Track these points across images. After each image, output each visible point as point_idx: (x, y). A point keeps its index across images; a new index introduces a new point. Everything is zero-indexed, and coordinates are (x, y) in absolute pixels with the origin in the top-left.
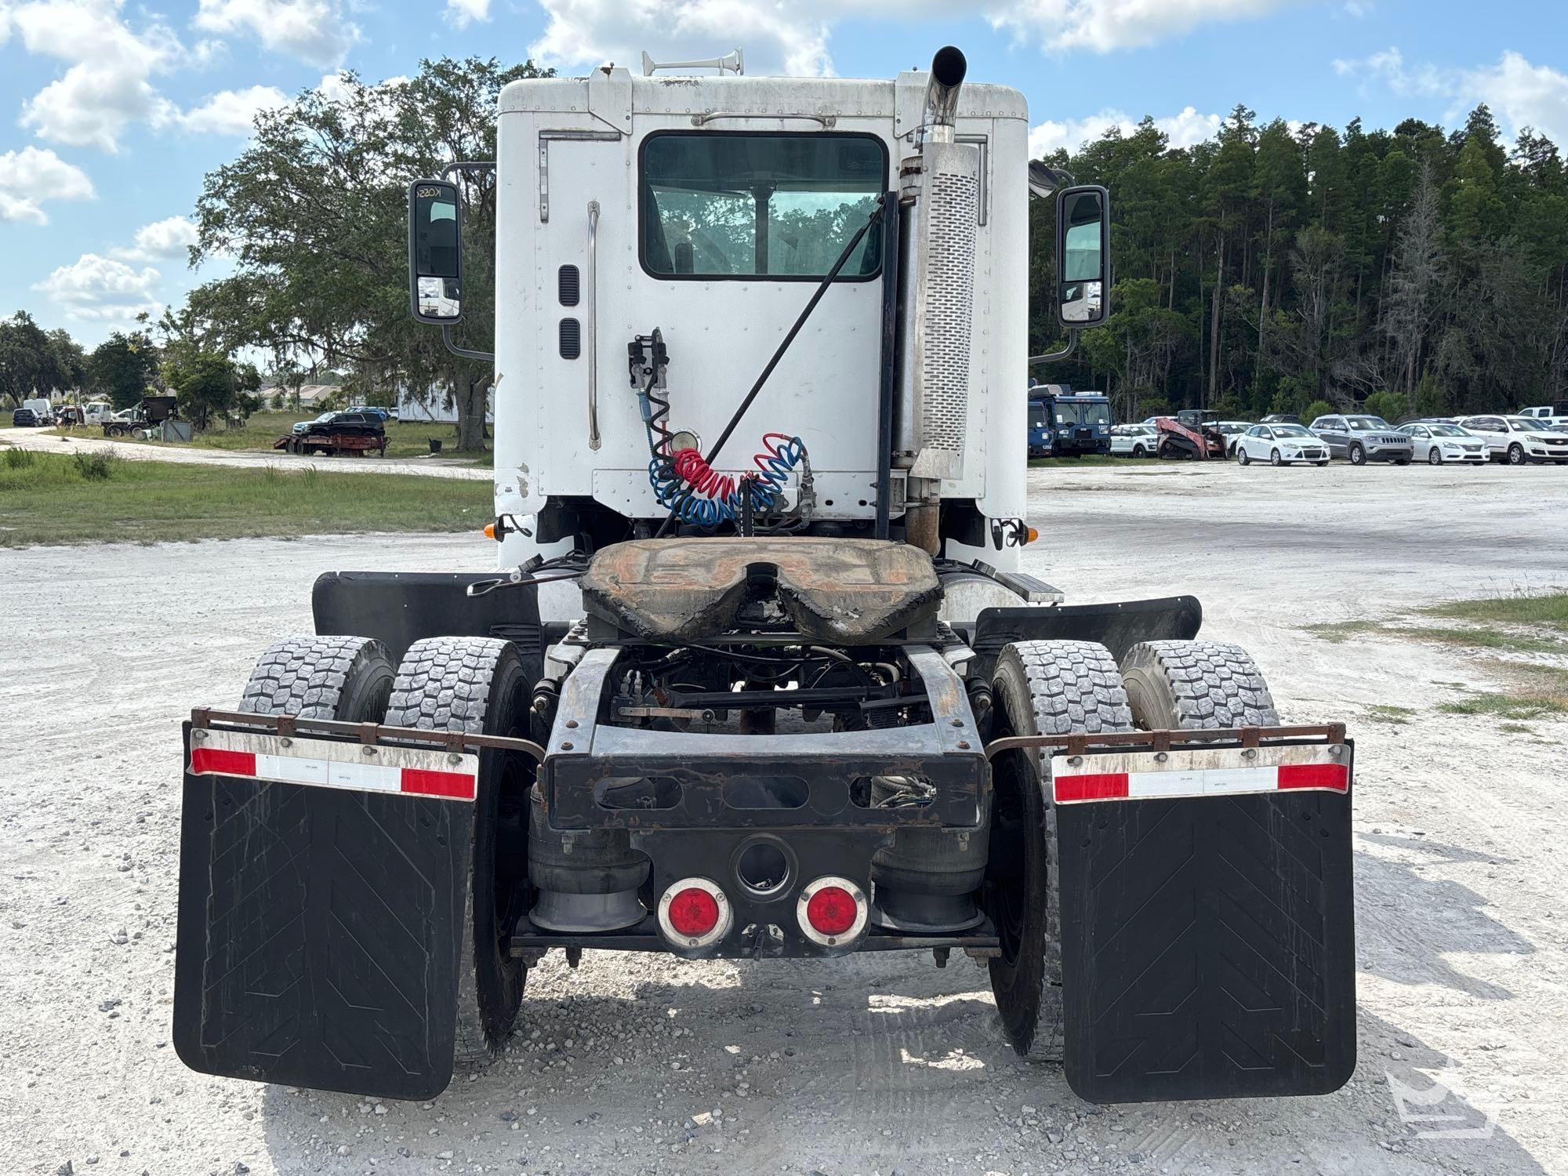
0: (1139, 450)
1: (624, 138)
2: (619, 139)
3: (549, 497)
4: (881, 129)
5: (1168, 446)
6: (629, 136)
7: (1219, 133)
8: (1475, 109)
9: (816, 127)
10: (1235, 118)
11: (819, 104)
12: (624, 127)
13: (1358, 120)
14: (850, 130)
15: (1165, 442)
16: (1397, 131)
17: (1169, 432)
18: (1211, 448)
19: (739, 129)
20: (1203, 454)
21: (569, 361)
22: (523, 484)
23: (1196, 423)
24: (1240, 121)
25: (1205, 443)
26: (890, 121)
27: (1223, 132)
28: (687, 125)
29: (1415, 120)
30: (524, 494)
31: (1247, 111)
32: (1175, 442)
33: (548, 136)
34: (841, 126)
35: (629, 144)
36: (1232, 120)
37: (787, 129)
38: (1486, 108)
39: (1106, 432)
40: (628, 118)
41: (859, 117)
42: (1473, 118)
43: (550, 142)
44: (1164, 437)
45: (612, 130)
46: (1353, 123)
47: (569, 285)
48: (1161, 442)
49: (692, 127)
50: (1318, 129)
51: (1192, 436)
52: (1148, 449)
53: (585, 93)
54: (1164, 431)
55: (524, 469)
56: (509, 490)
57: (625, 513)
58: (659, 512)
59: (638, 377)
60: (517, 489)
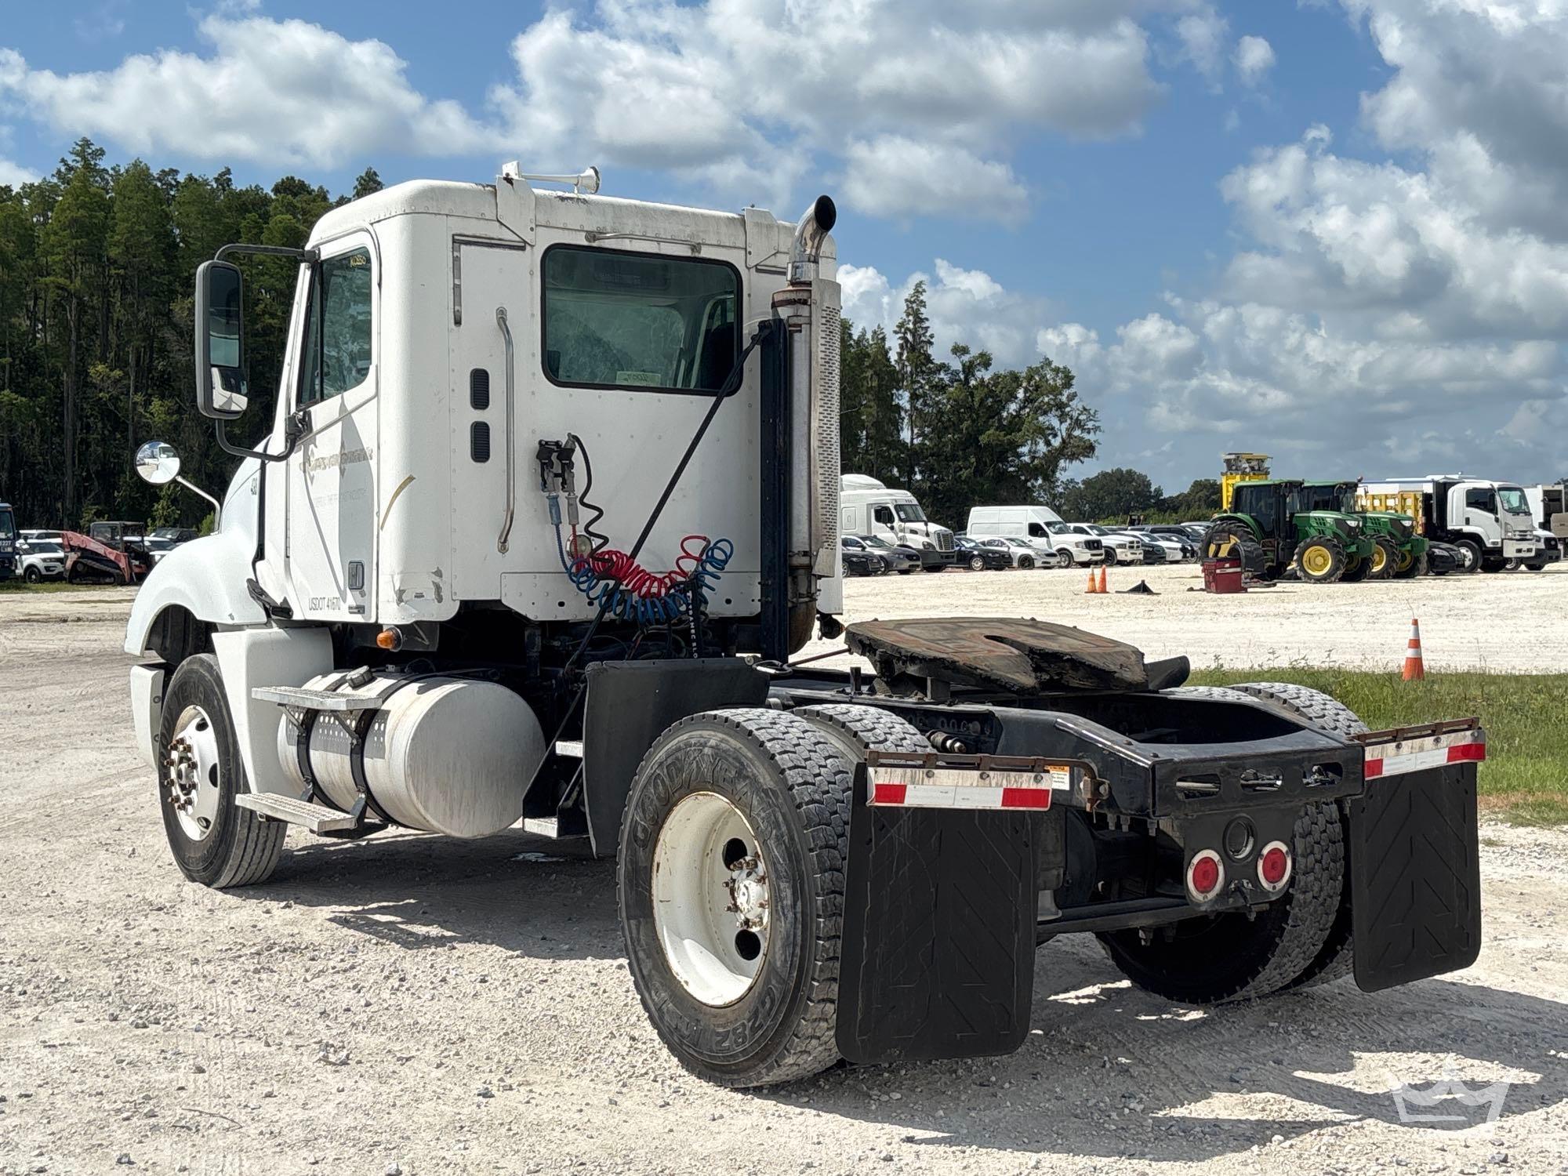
0: (33, 572)
1: (528, 248)
2: (523, 248)
3: (462, 602)
4: (736, 258)
5: (80, 568)
6: (532, 246)
7: (59, 171)
8: (363, 175)
9: (684, 251)
10: (78, 155)
11: (688, 231)
12: (528, 237)
13: (228, 171)
14: (713, 257)
15: (75, 563)
16: (276, 190)
17: (80, 549)
18: (137, 570)
19: (623, 248)
20: (127, 578)
21: (479, 464)
22: (438, 588)
23: (113, 538)
24: (84, 159)
25: (130, 564)
26: (743, 252)
27: (63, 169)
28: (581, 240)
29: (296, 178)
30: (440, 599)
31: (93, 148)
32: (90, 562)
33: (458, 241)
34: (706, 253)
35: (532, 253)
36: (74, 157)
37: (663, 252)
38: (375, 174)
39: (10, 550)
40: (532, 229)
41: (719, 246)
42: (361, 184)
43: (463, 247)
44: (73, 557)
45: (518, 239)
46: (221, 175)
47: (480, 389)
48: (69, 564)
49: (585, 243)
50: (181, 178)
51: (112, 555)
52: (44, 572)
53: (493, 201)
54: (73, 549)
55: (439, 573)
56: (420, 596)
57: (531, 617)
58: (562, 615)
59: (549, 481)
60: (431, 594)
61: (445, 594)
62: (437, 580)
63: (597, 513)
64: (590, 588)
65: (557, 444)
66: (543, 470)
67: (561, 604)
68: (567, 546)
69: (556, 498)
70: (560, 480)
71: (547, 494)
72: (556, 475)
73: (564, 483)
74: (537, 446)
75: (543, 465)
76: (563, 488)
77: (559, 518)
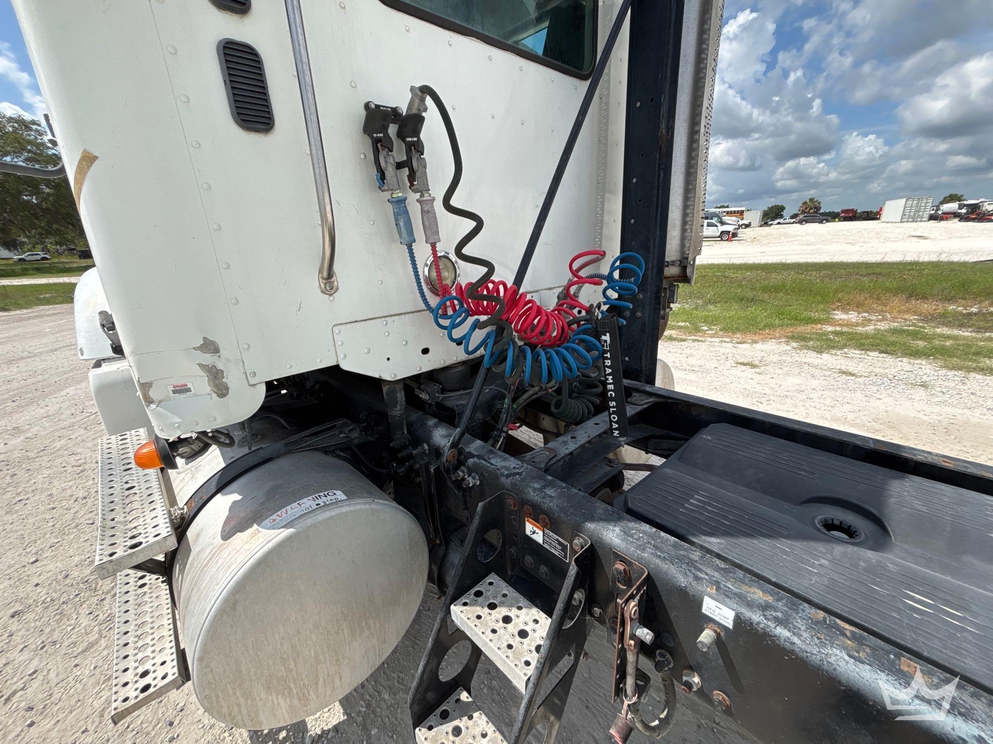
22: (214, 372)
30: (223, 389)
55: (209, 346)
56: (182, 390)
57: (387, 377)
58: (426, 364)
59: (390, 171)
60: (201, 385)
61: (233, 379)
62: (208, 359)
63: (471, 224)
64: (454, 326)
65: (395, 111)
66: (376, 152)
67: (425, 351)
68: (423, 271)
69: (402, 201)
70: (406, 171)
71: (387, 195)
72: (399, 166)
73: (412, 177)
74: (363, 113)
75: (376, 142)
76: (412, 185)
77: (410, 232)
